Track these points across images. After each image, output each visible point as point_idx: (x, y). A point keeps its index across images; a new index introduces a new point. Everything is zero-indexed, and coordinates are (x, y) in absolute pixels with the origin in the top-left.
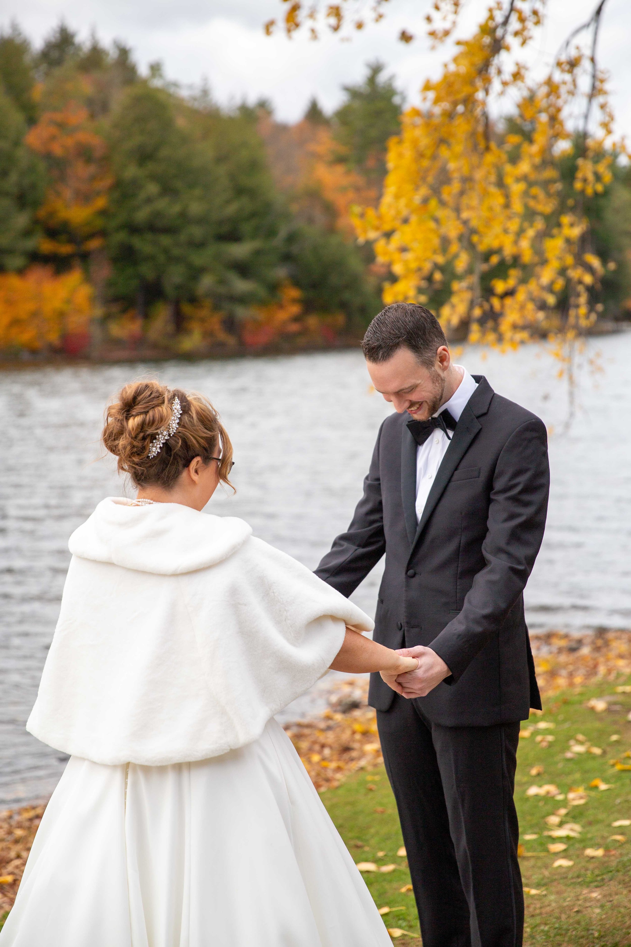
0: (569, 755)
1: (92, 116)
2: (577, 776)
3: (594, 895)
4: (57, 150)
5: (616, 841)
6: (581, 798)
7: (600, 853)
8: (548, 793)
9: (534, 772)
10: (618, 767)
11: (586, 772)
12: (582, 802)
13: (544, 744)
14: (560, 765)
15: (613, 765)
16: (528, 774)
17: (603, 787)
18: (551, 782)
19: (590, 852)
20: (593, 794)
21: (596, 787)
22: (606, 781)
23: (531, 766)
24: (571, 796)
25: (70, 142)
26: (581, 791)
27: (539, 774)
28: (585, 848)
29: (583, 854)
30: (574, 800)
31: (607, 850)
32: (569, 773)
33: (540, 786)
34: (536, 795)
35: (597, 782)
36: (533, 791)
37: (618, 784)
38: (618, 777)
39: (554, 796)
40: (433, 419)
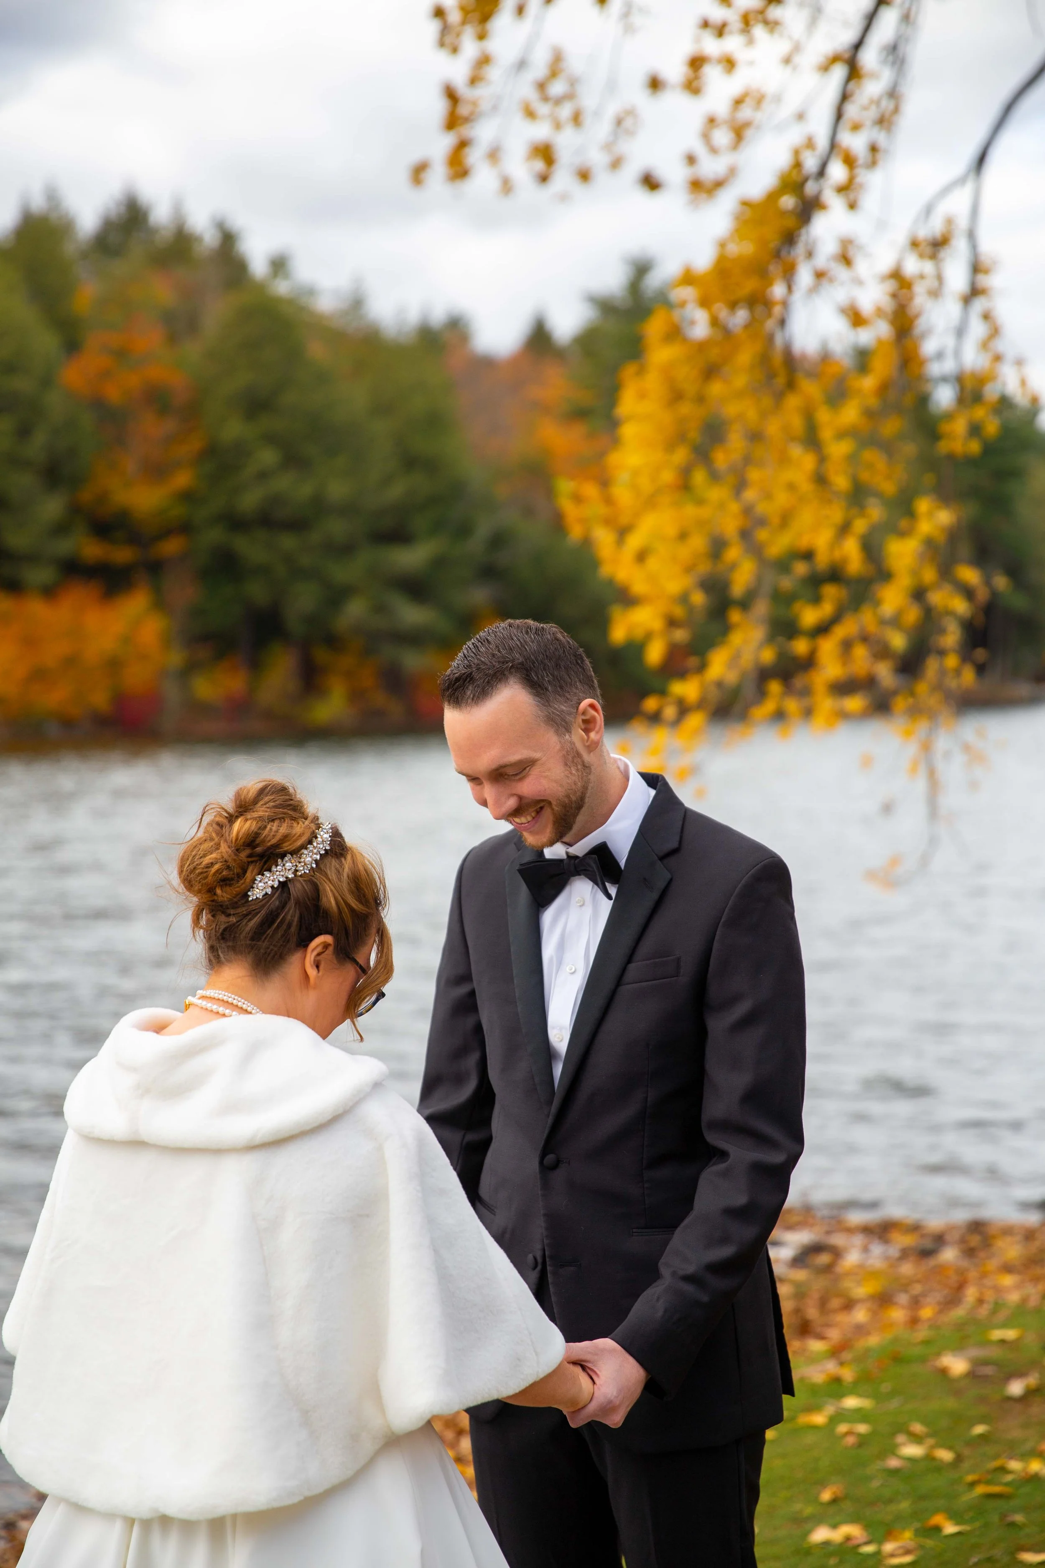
0: (893, 1463)
1: (173, 338)
2: (905, 1505)
4: (114, 394)
6: (908, 1552)
8: (848, 1539)
9: (826, 1496)
10: (980, 1490)
11: (923, 1498)
12: (907, 1559)
13: (850, 1440)
14: (875, 1484)
15: (973, 1484)
16: (816, 1500)
17: (950, 1529)
18: (854, 1519)
20: (929, 1543)
21: (938, 1529)
22: (955, 1516)
23: (822, 1484)
24: (889, 1547)
25: (133, 380)
26: (907, 1537)
27: (834, 1501)
30: (892, 1555)
32: (890, 1501)
33: (835, 1526)
34: (826, 1543)
35: (938, 1519)
36: (821, 1534)
37: (977, 1524)
38: (978, 1509)
39: (859, 1546)
40: (571, 857)
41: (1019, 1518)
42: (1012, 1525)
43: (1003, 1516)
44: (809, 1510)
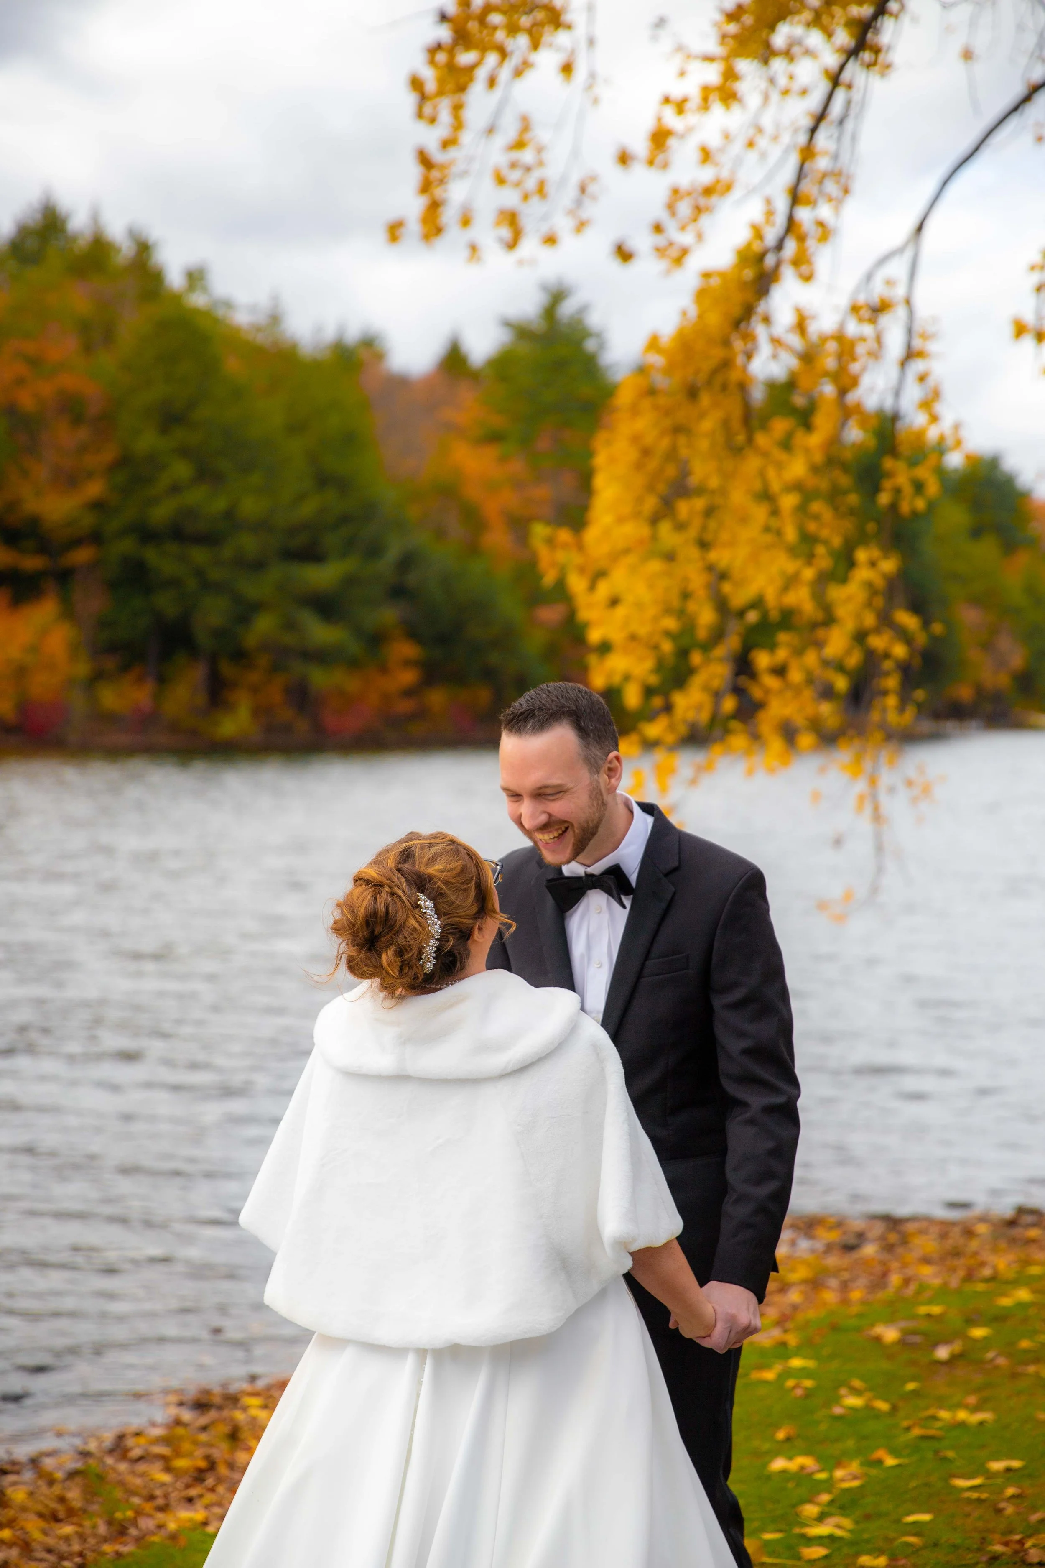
0: (838, 1410)
1: (88, 349)
2: (850, 1443)
4: (27, 401)
5: (908, 1545)
6: (855, 1478)
7: (881, 1562)
8: (802, 1468)
9: (781, 1435)
10: (917, 1432)
11: (865, 1438)
12: (856, 1483)
13: (799, 1392)
14: (823, 1427)
15: (908, 1429)
16: (772, 1438)
17: (890, 1461)
18: (807, 1453)
19: (865, 1560)
20: (874, 1472)
21: (880, 1462)
22: (894, 1452)
23: (777, 1427)
24: (839, 1474)
25: (47, 389)
26: (855, 1466)
27: (788, 1439)
28: (858, 1555)
29: (854, 1564)
30: (843, 1480)
31: (893, 1558)
32: (837, 1440)
33: (790, 1458)
34: (784, 1472)
35: (881, 1454)
36: (779, 1464)
37: (914, 1458)
38: (915, 1447)
39: (812, 1473)
40: (588, 876)
41: (950, 1454)
42: (945, 1459)
43: (936, 1452)
44: (766, 1446)
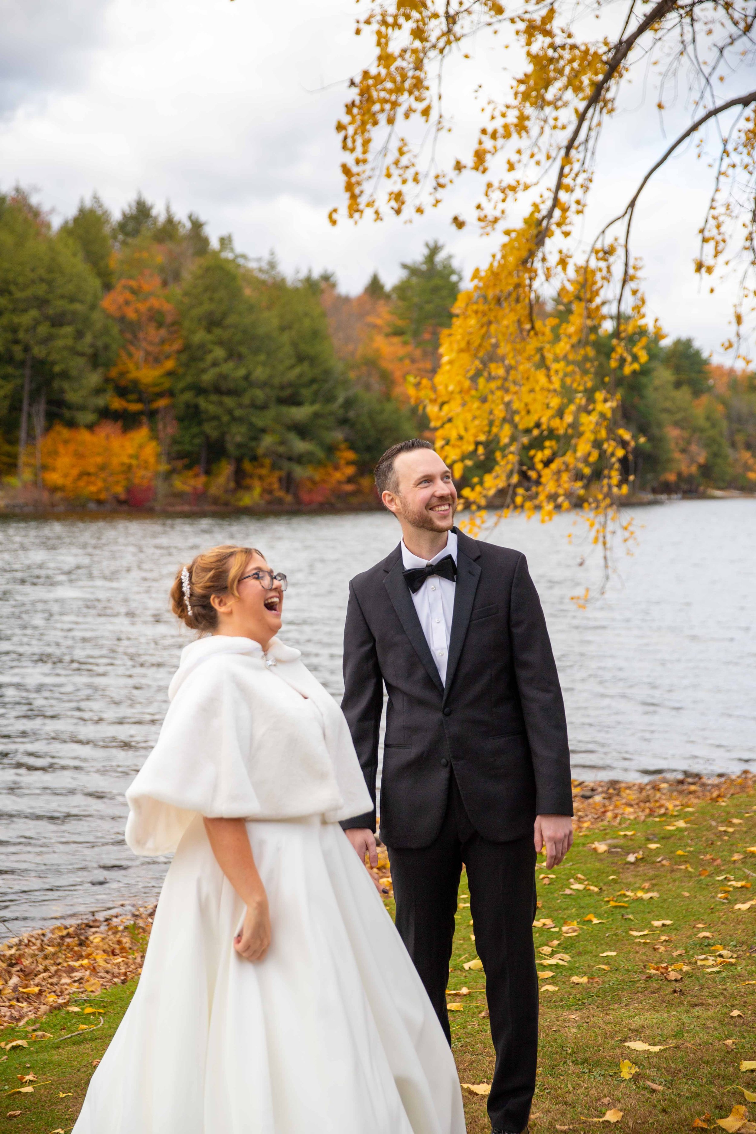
0: (568, 892)
2: (573, 911)
3: (573, 1016)
5: (600, 969)
6: (575, 931)
7: (584, 980)
8: (545, 925)
10: (612, 904)
11: (583, 907)
12: (575, 934)
13: (546, 881)
14: (559, 901)
15: (608, 902)
17: (596, 921)
18: (548, 917)
19: (575, 979)
20: (585, 927)
21: (591, 921)
22: (598, 916)
24: (565, 929)
26: (575, 925)
28: (571, 975)
29: (568, 981)
30: (567, 932)
31: (591, 978)
32: (566, 909)
35: (591, 917)
37: (610, 919)
38: (611, 912)
39: (551, 929)
41: (631, 917)
42: (627, 920)
43: (623, 916)
